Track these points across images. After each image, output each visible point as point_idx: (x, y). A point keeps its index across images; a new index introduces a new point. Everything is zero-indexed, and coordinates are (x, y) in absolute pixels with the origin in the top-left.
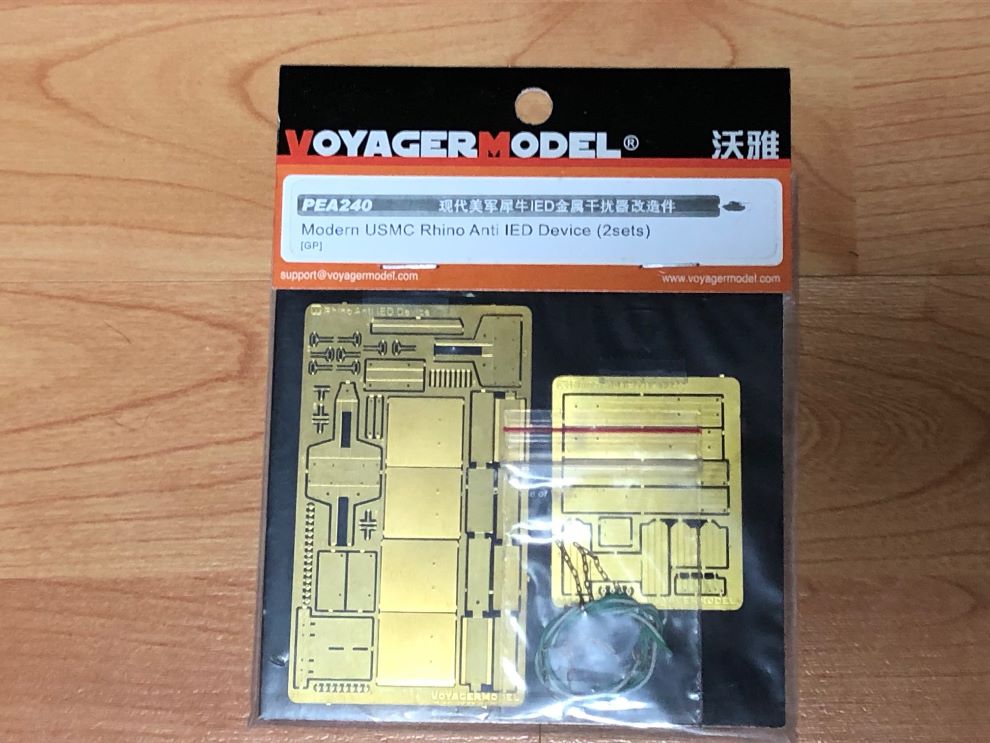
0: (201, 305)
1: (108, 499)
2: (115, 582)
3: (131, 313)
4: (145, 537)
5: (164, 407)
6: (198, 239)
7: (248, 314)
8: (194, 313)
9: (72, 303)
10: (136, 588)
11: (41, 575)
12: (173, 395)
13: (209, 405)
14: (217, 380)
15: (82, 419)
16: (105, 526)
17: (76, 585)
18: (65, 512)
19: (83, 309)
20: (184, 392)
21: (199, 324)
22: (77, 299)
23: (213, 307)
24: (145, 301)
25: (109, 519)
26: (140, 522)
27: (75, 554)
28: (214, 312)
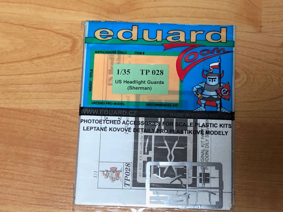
0: (60, 30)
1: (28, 85)
2: (28, 110)
3: (39, 31)
4: (38, 98)
5: (47, 59)
6: (61, 10)
7: (74, 34)
8: (58, 32)
9: (21, 27)
10: (35, 112)
11: (6, 107)
12: (50, 56)
13: (60, 59)
14: (64, 52)
16: (26, 93)
17: (16, 110)
18: (15, 88)
19: (25, 29)
20: (54, 55)
21: (59, 35)
22: (23, 25)
23: (64, 31)
24: (43, 27)
25: (28, 91)
26: (37, 93)
27: (17, 101)
28: (64, 32)
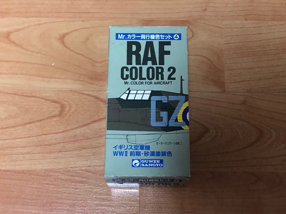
15: (16, 126)
